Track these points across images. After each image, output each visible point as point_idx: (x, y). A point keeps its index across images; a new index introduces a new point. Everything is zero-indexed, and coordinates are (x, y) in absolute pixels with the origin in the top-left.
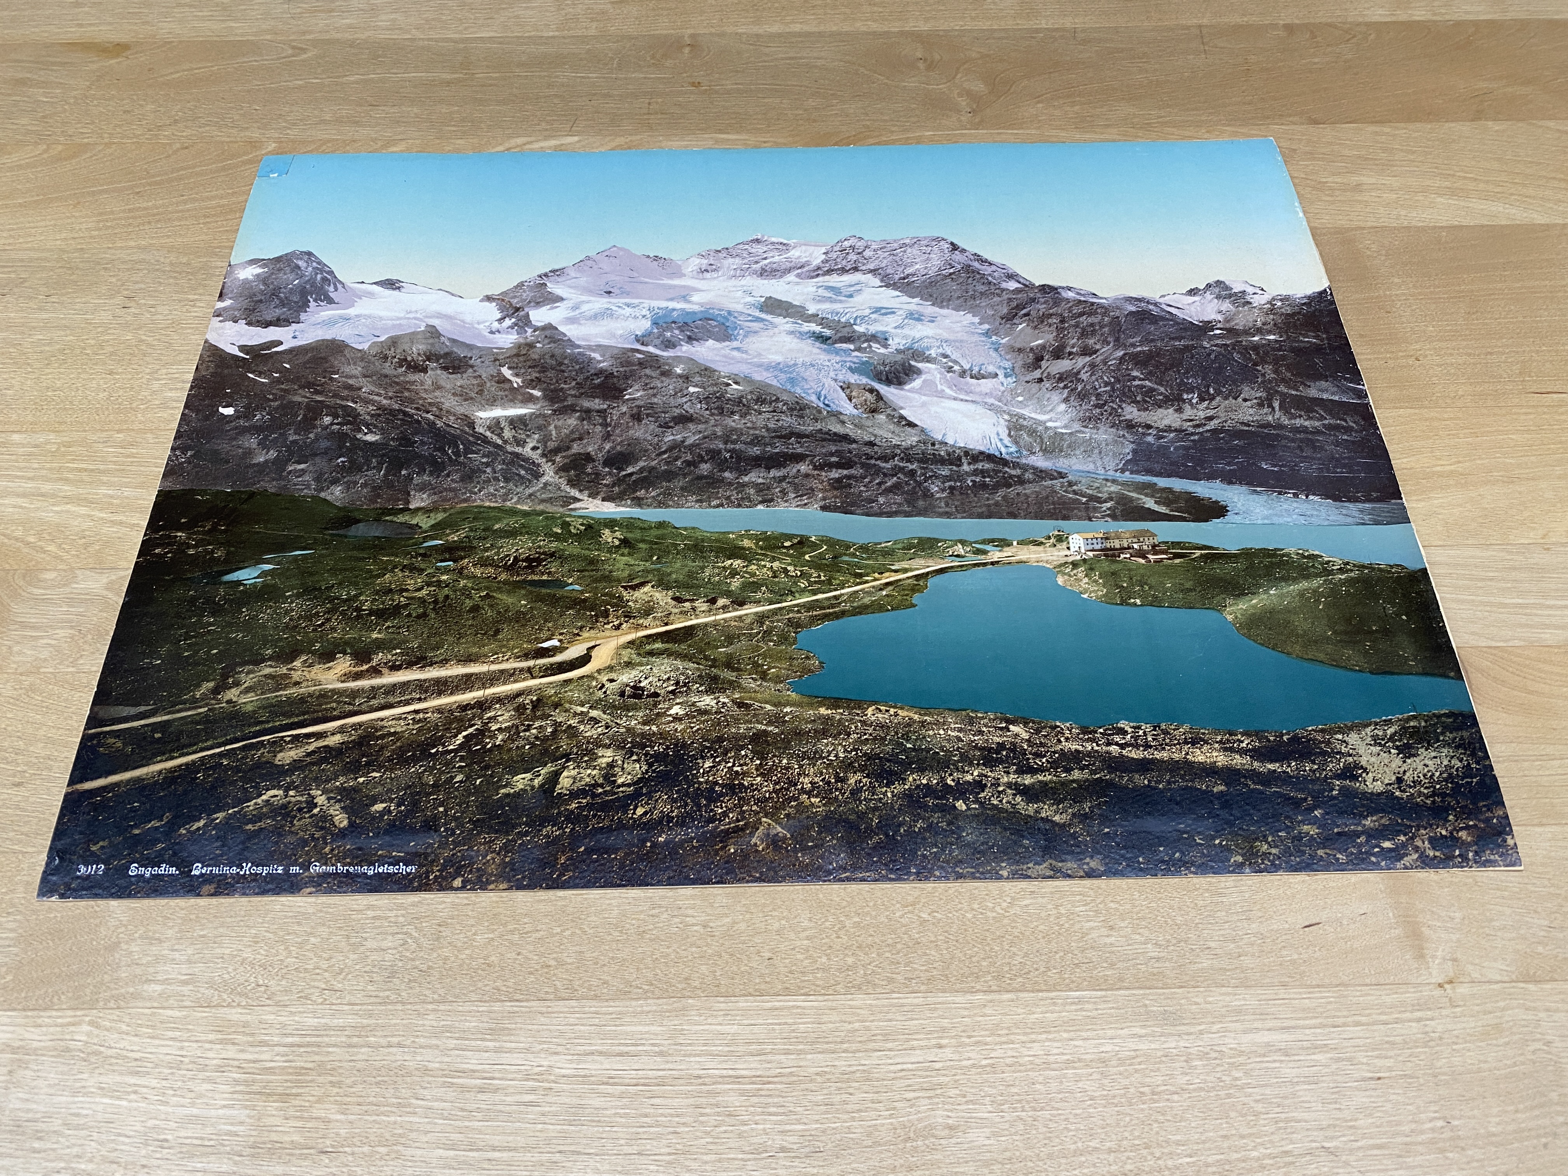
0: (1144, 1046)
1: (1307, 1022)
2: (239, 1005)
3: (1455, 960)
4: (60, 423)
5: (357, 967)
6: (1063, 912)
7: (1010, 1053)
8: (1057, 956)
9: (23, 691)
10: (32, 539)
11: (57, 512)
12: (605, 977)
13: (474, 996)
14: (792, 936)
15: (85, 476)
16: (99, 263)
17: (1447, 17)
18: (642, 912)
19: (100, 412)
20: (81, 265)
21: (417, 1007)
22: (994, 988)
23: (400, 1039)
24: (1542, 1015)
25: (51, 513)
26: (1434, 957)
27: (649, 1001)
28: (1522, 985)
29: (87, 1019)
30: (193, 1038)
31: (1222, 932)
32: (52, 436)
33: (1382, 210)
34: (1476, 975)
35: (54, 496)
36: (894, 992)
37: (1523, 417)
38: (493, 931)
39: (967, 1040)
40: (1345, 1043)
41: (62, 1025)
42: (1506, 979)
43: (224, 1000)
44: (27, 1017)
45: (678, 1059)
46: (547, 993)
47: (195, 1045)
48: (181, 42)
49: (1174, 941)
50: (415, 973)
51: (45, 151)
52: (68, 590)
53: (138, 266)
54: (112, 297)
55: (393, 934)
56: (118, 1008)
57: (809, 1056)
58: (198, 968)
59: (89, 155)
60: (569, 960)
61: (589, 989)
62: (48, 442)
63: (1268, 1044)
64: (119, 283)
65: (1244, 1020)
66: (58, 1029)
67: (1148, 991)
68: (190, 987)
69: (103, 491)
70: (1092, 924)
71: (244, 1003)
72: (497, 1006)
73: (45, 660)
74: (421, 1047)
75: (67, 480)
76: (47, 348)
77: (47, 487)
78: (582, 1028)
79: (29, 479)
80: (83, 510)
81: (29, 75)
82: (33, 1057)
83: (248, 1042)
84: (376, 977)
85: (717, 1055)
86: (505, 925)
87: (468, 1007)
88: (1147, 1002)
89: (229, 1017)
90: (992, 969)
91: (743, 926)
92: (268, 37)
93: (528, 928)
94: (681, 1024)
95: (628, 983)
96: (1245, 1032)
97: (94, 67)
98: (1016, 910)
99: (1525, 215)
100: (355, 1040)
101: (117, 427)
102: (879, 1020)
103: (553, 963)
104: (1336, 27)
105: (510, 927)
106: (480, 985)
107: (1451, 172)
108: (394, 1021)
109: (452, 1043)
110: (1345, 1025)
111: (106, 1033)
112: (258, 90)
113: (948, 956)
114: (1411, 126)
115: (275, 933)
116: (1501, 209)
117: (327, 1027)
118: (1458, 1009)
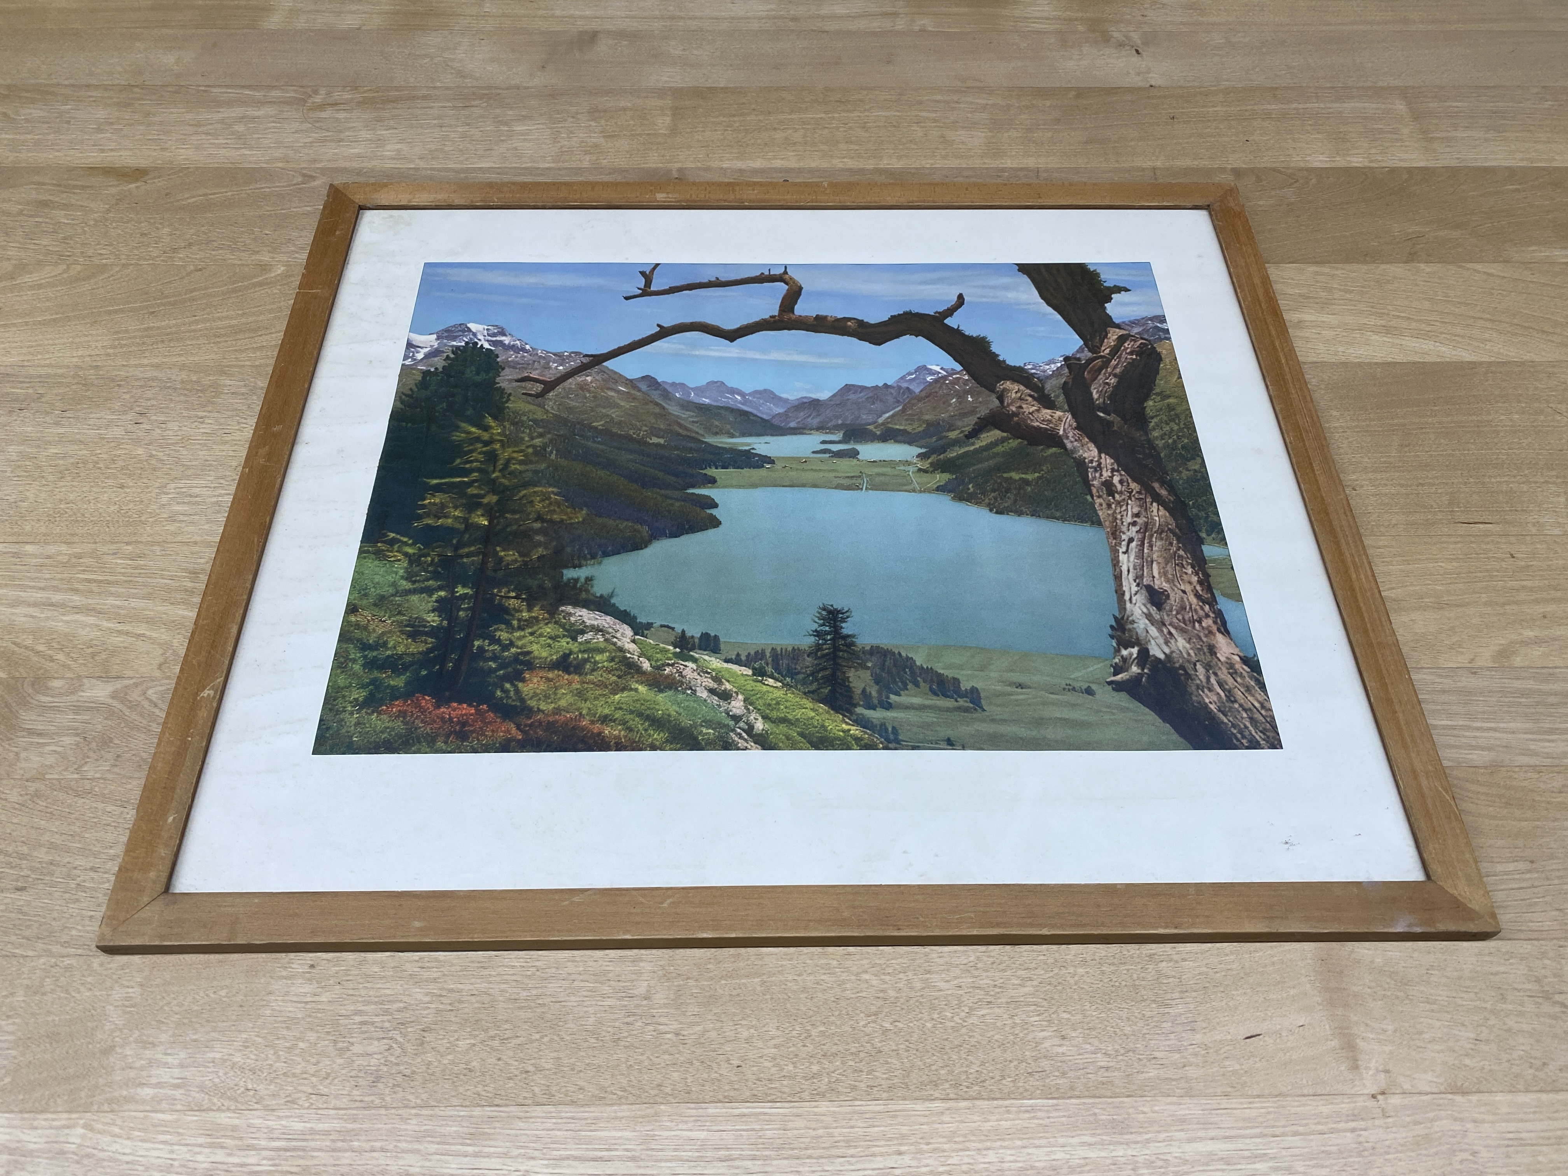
0: (1093, 1154)
1: (1248, 1132)
2: (228, 1109)
3: (1387, 1071)
4: (72, 535)
5: (344, 1072)
6: (1018, 1021)
7: (966, 1160)
8: (1012, 1065)
9: (28, 797)
10: (41, 648)
11: (67, 622)
12: (581, 1083)
13: (455, 1101)
14: (760, 1044)
15: (94, 587)
16: (113, 380)
17: (1384, 165)
18: (617, 1019)
19: (110, 525)
20: (96, 382)
21: (400, 1112)
22: (951, 1096)
23: (383, 1143)
24: (1469, 1126)
25: (61, 623)
26: (1367, 1068)
27: (624, 1107)
28: (1450, 1096)
29: (82, 1122)
30: (183, 1142)
31: (1168, 1043)
32: (63, 548)
33: (1321, 346)
34: (1407, 1087)
35: (62, 605)
36: (856, 1099)
37: (1451, 546)
38: (475, 1036)
39: (925, 1147)
40: (1284, 1153)
41: (57, 1128)
42: (1436, 1090)
43: (214, 1104)
44: (23, 1119)
45: (650, 1164)
46: (525, 1098)
47: (185, 1149)
48: (197, 168)
49: (1122, 1051)
50: (400, 1079)
51: (65, 271)
52: (75, 698)
53: (151, 383)
54: (125, 413)
55: (379, 1039)
56: (112, 1111)
57: (775, 1162)
58: (188, 1074)
59: (106, 275)
60: (547, 1067)
61: (566, 1095)
62: (59, 554)
63: (1211, 1154)
64: (132, 400)
65: (1188, 1130)
66: (53, 1131)
67: (1097, 1100)
68: (182, 1091)
69: (111, 601)
70: (1045, 1034)
71: (233, 1107)
72: (477, 1111)
73: (51, 766)
74: (403, 1151)
75: (76, 591)
76: (61, 462)
77: (57, 597)
78: (559, 1133)
79: (40, 589)
80: (91, 620)
81: (51, 198)
82: (29, 1159)
83: (236, 1146)
84: (362, 1082)
85: (688, 1161)
86: (486, 1030)
87: (450, 1112)
88: (1097, 1111)
89: (219, 1121)
90: (950, 1077)
91: (713, 1034)
92: (280, 165)
93: (508, 1034)
94: (652, 1130)
95: (604, 1089)
96: (1189, 1141)
97: (113, 190)
98: (973, 1020)
99: (1454, 353)
100: (339, 1144)
101: (126, 539)
102: (843, 1127)
103: (531, 1068)
104: (1281, 173)
105: (492, 1033)
106: (461, 1090)
107: (1386, 311)
108: (376, 1126)
109: (433, 1148)
110: (1283, 1135)
111: (99, 1136)
112: (270, 216)
113: (908, 1065)
114: (1348, 267)
115: (264, 1038)
116: (1432, 347)
117: (313, 1132)
118: (1390, 1120)
